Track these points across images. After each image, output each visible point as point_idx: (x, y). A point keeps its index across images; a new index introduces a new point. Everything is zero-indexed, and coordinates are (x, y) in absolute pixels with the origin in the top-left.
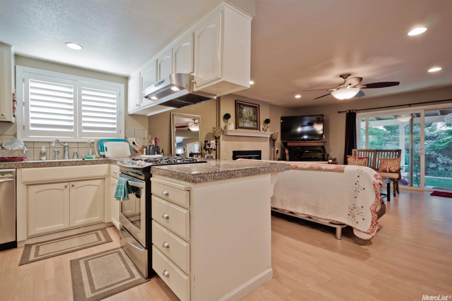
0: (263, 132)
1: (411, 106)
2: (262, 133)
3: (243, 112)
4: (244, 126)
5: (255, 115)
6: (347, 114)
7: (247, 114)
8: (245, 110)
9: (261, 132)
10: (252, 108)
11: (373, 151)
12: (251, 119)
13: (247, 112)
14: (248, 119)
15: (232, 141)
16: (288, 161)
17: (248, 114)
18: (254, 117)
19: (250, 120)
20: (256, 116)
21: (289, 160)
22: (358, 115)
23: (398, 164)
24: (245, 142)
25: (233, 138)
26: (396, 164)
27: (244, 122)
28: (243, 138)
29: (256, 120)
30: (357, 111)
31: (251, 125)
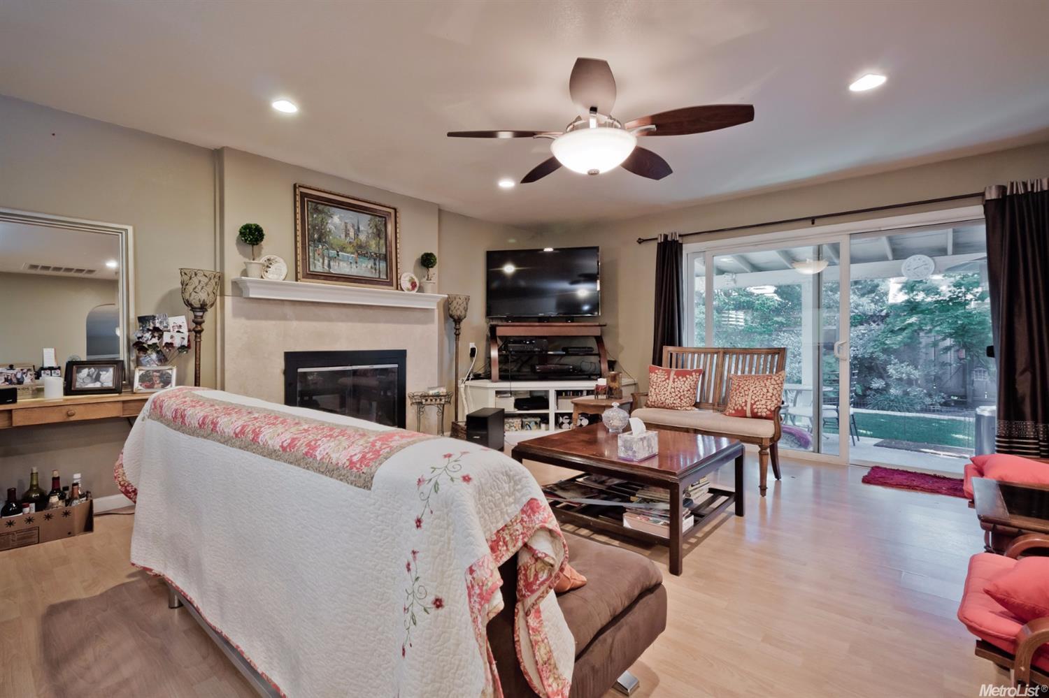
0: (414, 292)
1: (817, 221)
2: (408, 295)
3: (330, 226)
4: (332, 271)
5: (380, 238)
6: (659, 244)
7: (347, 235)
8: (336, 219)
9: (406, 292)
10: (369, 217)
11: (717, 353)
12: (361, 251)
13: (346, 227)
14: (349, 250)
15: (284, 318)
16: (496, 382)
17: (352, 234)
18: (378, 245)
19: (359, 254)
20: (382, 242)
21: (498, 377)
22: (688, 248)
23: (775, 392)
24: (340, 324)
25: (288, 310)
26: (771, 391)
27: (330, 259)
28: (333, 312)
29: (386, 255)
30: (685, 238)
31: (364, 268)
